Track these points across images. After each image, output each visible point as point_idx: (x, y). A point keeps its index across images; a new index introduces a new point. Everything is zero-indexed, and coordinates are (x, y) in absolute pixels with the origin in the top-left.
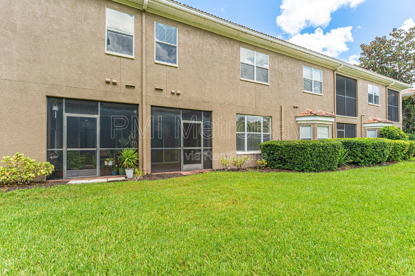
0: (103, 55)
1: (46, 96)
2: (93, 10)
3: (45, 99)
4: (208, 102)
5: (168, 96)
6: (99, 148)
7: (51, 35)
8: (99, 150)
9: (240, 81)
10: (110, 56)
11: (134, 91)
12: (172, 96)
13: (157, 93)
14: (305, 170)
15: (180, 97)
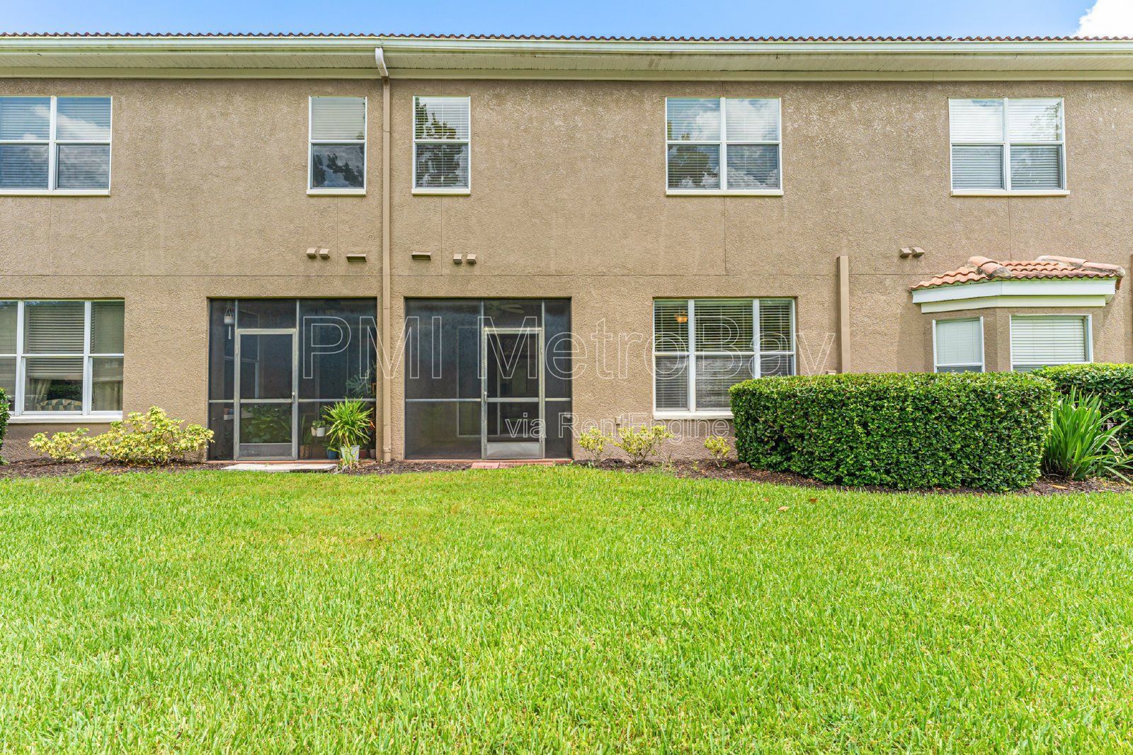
0: (303, 197)
1: (208, 298)
2: (285, 109)
3: (205, 303)
4: (559, 274)
5: (446, 271)
6: (297, 398)
7: (215, 180)
8: (297, 403)
9: (666, 199)
10: (316, 199)
11: (366, 267)
12: (456, 268)
13: (421, 266)
14: (846, 479)
15: (476, 270)
